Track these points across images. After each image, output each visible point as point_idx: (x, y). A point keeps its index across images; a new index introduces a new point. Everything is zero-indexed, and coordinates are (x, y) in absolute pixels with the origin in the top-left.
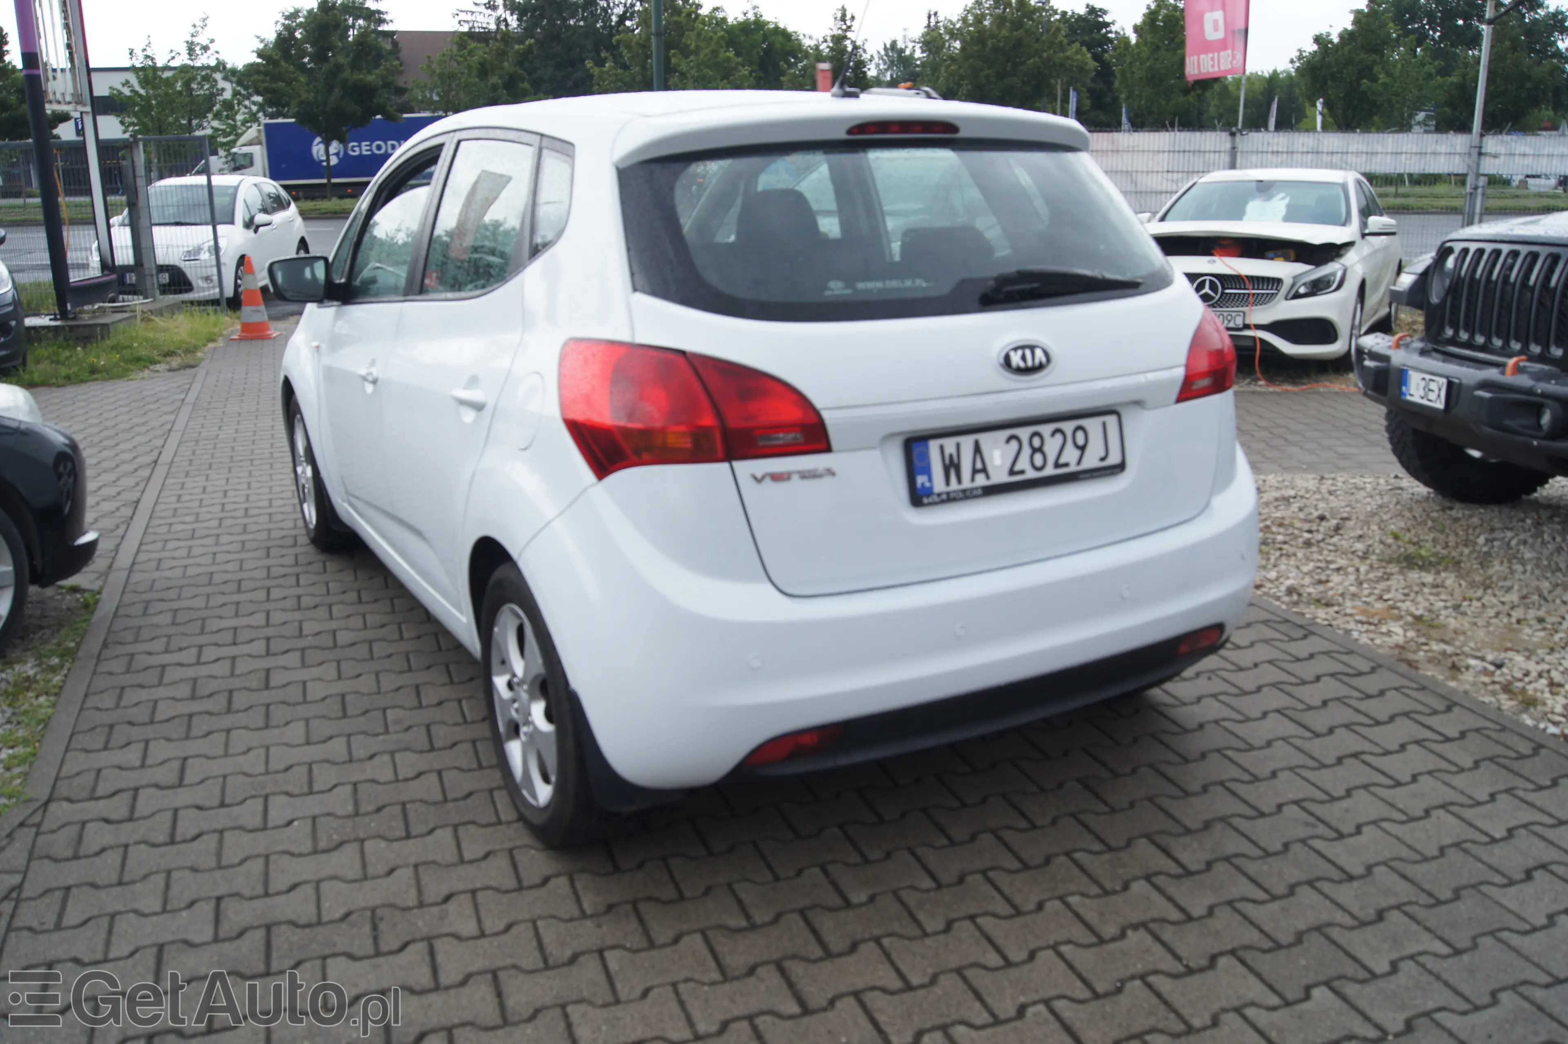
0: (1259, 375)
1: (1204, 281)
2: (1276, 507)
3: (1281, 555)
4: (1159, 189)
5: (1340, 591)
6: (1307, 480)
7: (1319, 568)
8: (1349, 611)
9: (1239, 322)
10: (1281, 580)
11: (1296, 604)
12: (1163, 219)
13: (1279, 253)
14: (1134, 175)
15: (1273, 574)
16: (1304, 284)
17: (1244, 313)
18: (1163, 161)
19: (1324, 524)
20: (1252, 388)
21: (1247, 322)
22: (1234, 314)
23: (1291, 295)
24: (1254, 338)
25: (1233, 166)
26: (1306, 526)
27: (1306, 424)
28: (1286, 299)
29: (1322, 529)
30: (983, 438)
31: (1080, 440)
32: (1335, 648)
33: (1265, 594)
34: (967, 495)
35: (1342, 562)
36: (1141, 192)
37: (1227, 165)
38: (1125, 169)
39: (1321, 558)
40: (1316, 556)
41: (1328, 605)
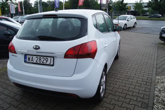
30: (33, 56)
31: (47, 60)
34: (30, 63)
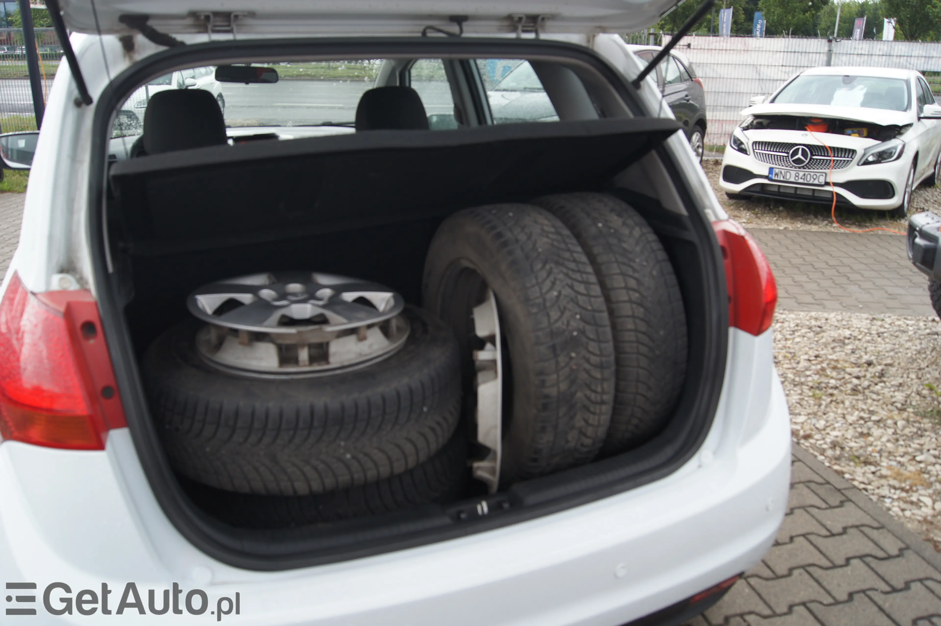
0: (834, 219)
1: (799, 149)
2: (833, 348)
3: (831, 401)
4: (776, 78)
5: (878, 448)
6: (861, 320)
7: (862, 418)
8: (884, 472)
9: (822, 180)
10: (828, 430)
11: (838, 459)
12: (773, 101)
13: (856, 130)
14: (758, 67)
15: (821, 424)
16: (873, 154)
17: (826, 174)
18: (779, 58)
19: (871, 369)
20: (830, 229)
21: (828, 180)
22: (818, 174)
23: (862, 162)
24: (832, 192)
25: (828, 64)
26: (856, 371)
27: (866, 264)
28: (858, 165)
29: (868, 375)
32: (867, 520)
33: (813, 446)
35: (883, 414)
36: (763, 80)
37: (824, 63)
38: (752, 63)
39: (864, 407)
40: (861, 405)
41: (866, 463)
